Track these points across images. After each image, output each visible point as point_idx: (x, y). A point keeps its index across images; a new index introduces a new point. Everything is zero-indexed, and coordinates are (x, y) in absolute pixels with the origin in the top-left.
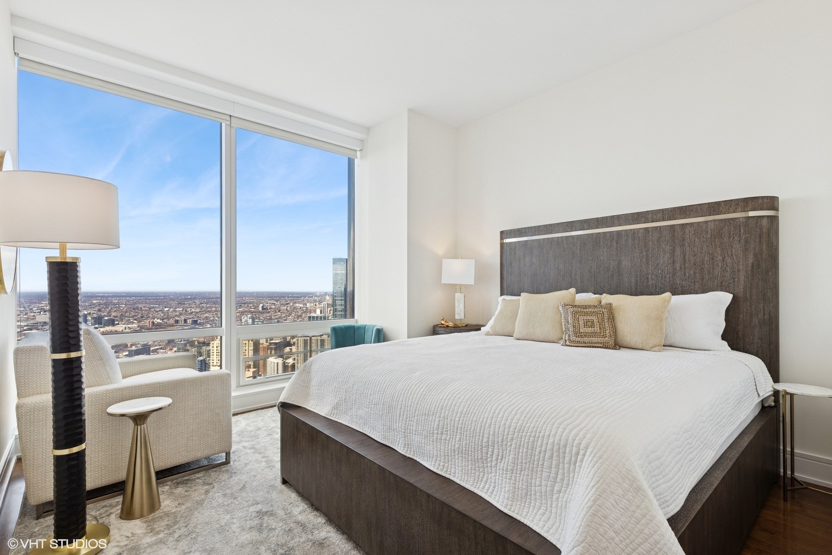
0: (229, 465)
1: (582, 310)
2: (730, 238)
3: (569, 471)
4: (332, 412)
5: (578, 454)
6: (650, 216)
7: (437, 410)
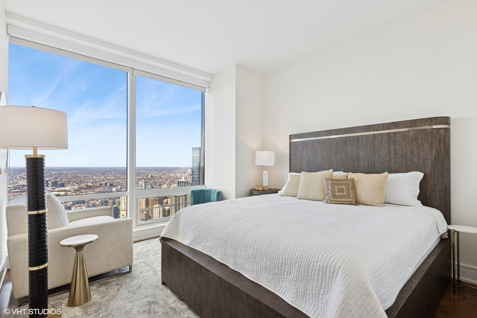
0: (131, 273)
1: (336, 182)
2: (422, 140)
3: (329, 282)
4: (191, 243)
5: (334, 272)
6: (376, 127)
7: (253, 244)
